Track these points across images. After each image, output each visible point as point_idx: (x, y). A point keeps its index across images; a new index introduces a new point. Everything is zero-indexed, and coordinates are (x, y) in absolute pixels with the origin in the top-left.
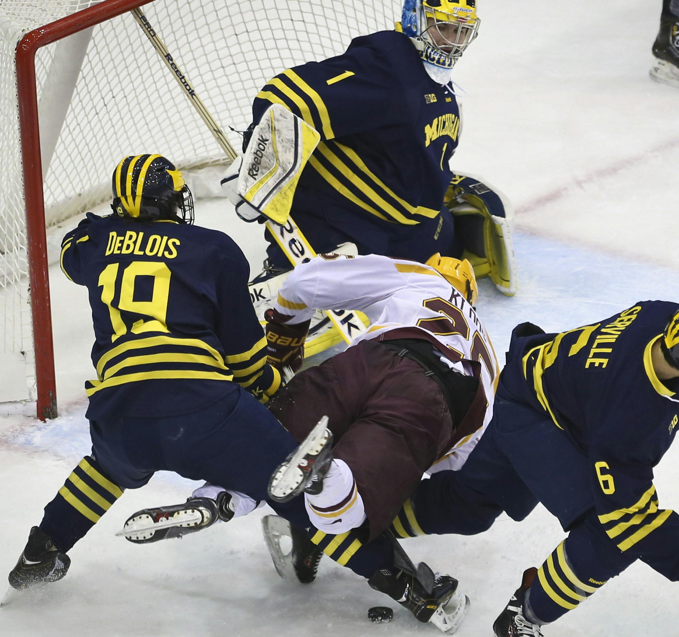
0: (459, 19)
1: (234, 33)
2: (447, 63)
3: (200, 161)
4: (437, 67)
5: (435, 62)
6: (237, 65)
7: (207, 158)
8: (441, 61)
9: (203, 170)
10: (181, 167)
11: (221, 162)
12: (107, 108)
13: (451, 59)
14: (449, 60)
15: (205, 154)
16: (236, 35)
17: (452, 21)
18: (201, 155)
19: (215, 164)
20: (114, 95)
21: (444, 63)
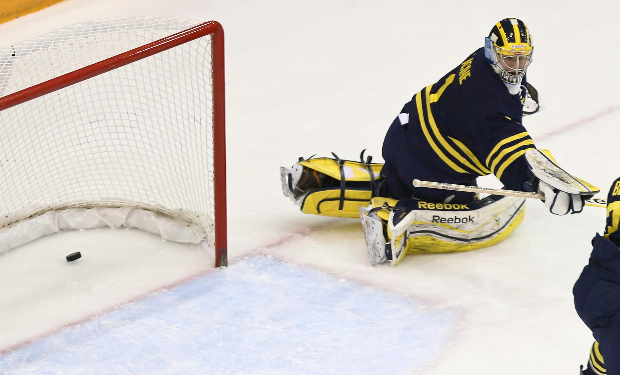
0: (516, 54)
1: (89, 121)
2: (515, 81)
3: (63, 205)
4: (509, 84)
5: (507, 81)
6: (90, 143)
7: (67, 203)
8: (510, 80)
9: (65, 211)
10: (50, 208)
11: (77, 206)
12: (2, 167)
13: (517, 78)
14: (516, 79)
15: (66, 201)
16: (91, 123)
17: (512, 55)
18: (63, 201)
19: (72, 207)
20: (8, 160)
21: (512, 82)
